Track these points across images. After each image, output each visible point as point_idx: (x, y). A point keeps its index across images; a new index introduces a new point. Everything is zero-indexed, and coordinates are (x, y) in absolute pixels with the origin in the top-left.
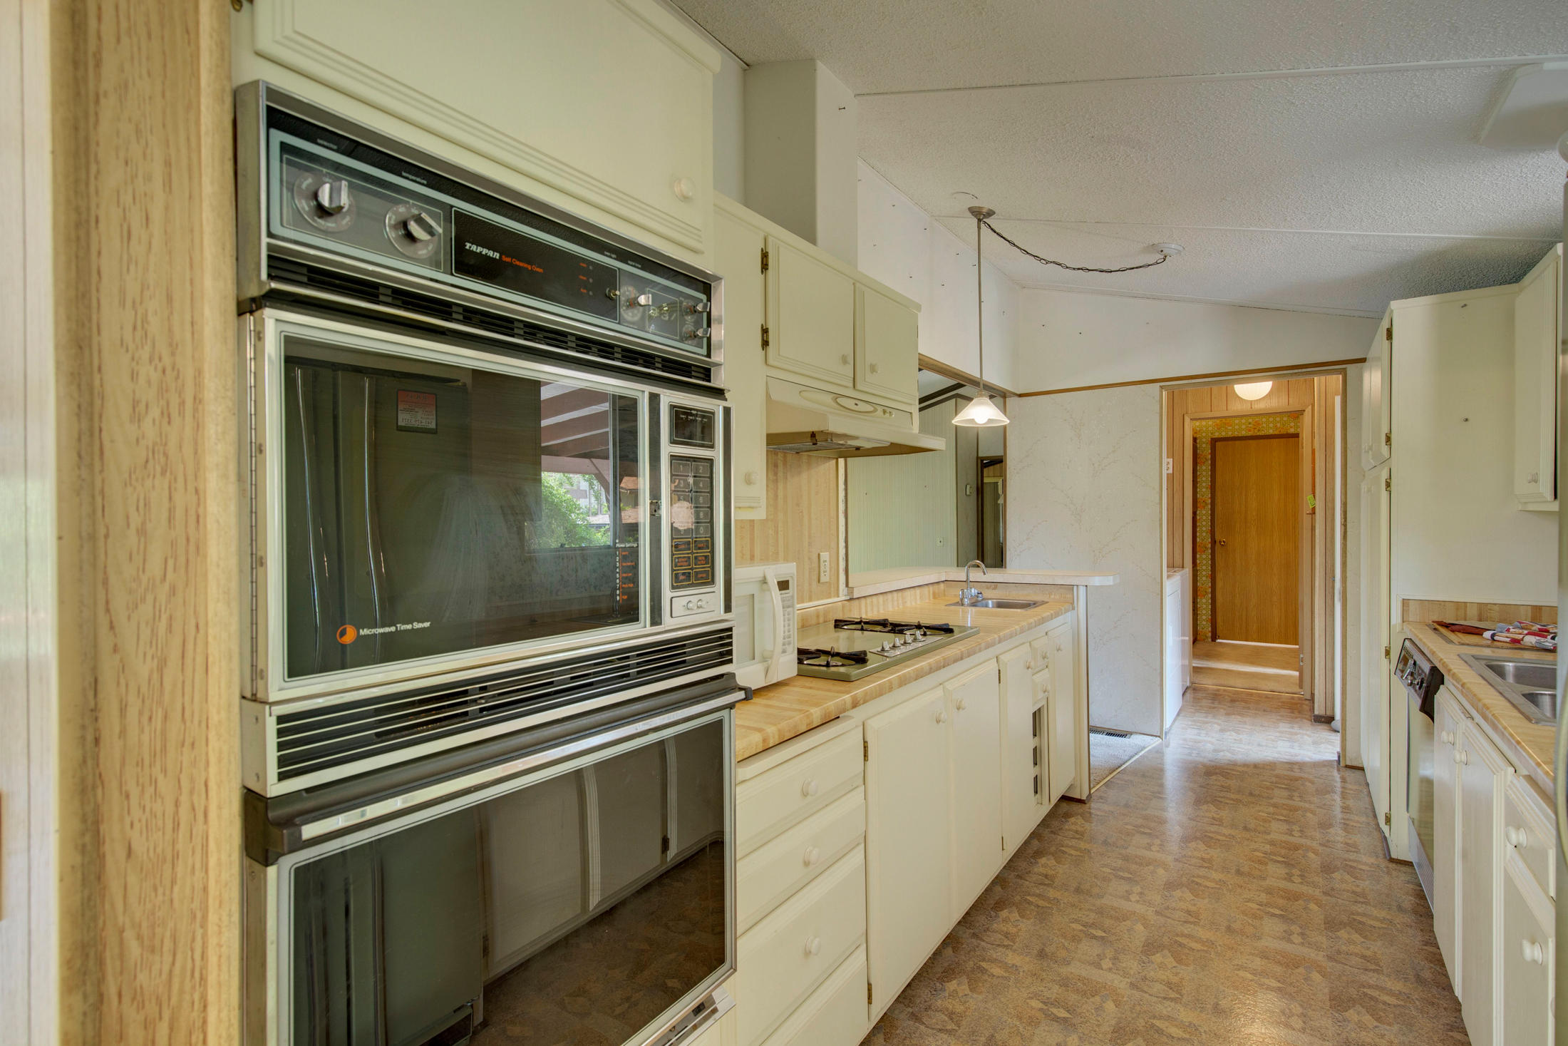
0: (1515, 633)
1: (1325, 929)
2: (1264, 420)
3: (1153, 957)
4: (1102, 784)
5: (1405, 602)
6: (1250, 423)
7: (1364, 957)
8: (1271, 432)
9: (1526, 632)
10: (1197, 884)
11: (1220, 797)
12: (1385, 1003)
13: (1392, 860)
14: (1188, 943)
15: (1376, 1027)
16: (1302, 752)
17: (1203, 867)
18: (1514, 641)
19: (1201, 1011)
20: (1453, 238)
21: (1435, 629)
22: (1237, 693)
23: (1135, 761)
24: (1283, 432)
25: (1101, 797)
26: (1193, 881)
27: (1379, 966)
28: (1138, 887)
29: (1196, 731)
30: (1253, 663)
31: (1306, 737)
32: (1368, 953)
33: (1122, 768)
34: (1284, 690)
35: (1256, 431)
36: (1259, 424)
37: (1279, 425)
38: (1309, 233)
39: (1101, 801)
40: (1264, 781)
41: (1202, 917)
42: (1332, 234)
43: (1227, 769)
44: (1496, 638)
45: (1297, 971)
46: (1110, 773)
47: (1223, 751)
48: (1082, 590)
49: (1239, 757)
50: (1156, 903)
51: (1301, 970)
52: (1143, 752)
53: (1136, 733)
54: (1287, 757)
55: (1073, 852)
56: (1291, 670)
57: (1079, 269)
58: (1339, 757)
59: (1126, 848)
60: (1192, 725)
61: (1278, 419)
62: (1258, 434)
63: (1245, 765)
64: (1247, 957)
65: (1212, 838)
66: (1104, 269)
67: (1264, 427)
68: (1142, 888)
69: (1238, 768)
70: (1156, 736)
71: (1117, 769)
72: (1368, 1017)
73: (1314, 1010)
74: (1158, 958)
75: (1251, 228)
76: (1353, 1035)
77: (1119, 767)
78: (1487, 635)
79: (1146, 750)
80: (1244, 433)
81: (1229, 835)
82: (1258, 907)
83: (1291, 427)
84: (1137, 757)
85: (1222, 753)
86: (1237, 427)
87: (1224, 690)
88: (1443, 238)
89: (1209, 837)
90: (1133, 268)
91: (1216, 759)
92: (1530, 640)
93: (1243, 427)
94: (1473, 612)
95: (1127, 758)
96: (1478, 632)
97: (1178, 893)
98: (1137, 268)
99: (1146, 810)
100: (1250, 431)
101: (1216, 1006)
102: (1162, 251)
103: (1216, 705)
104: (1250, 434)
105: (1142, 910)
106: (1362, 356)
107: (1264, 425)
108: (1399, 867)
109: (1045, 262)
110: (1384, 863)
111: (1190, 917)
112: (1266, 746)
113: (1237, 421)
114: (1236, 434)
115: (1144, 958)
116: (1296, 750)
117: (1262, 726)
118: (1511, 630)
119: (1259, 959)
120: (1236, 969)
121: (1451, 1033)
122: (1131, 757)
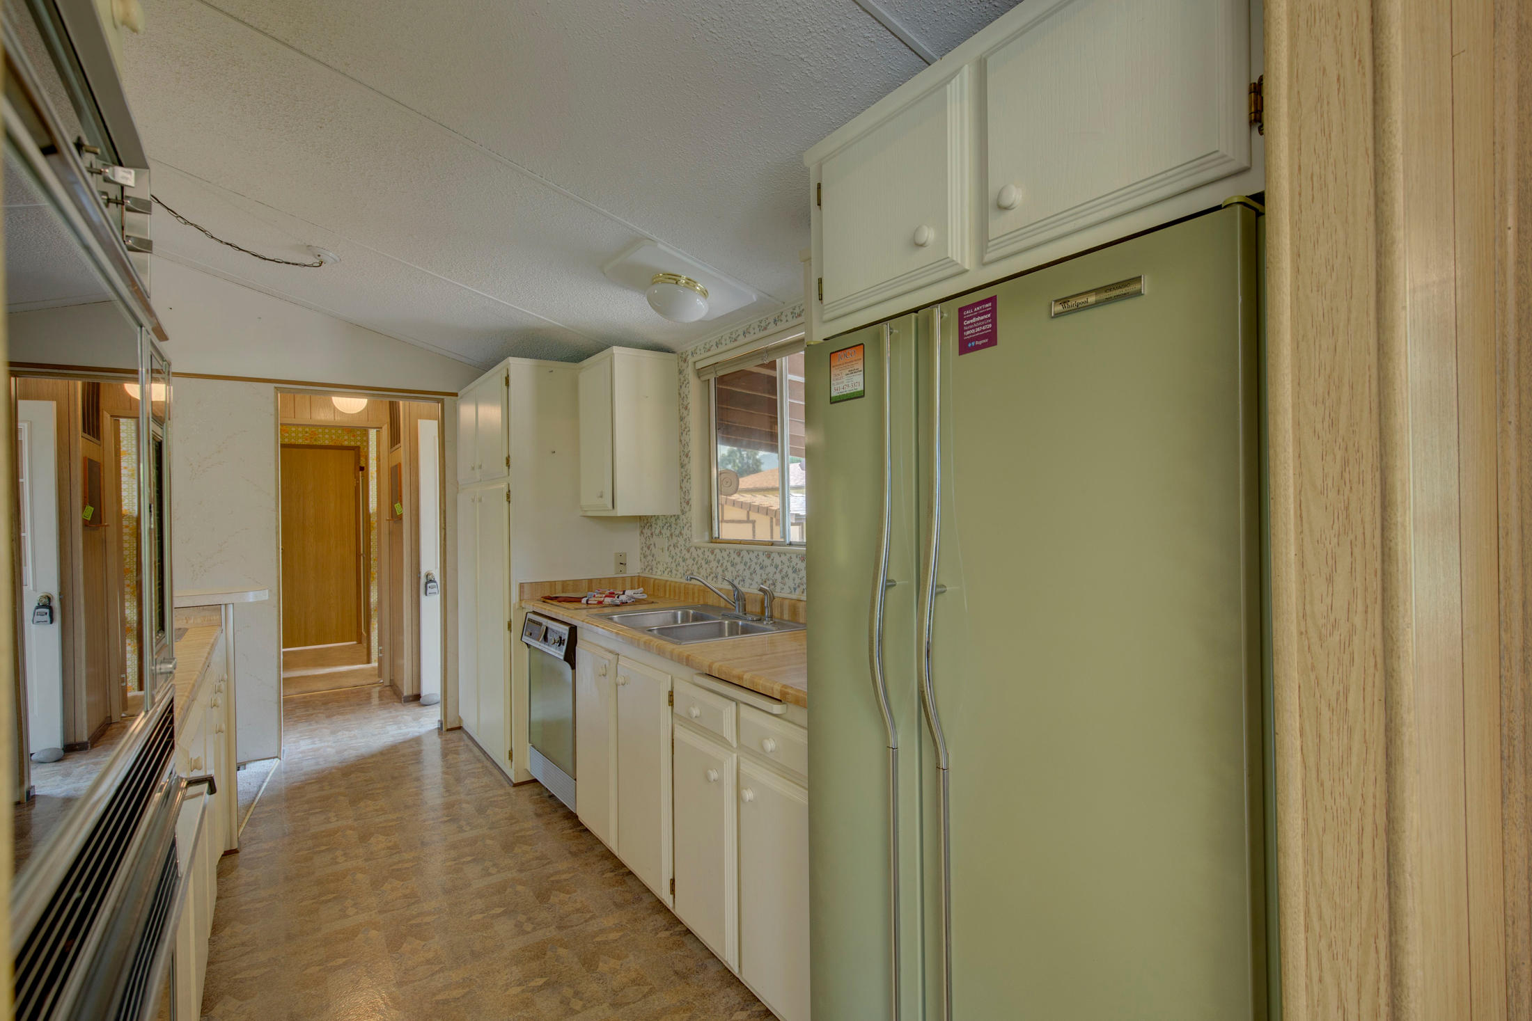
0: (599, 597)
1: (506, 853)
2: (320, 430)
3: (402, 949)
4: (244, 825)
5: (522, 585)
6: (307, 432)
7: (537, 858)
8: (327, 443)
9: (604, 596)
10: (398, 870)
11: (369, 790)
12: (565, 880)
13: (515, 785)
14: (422, 920)
15: (570, 898)
16: (410, 730)
17: (393, 855)
18: (600, 603)
19: (465, 965)
20: (551, 323)
21: (544, 602)
22: (323, 695)
23: (266, 789)
24: (338, 444)
25: (252, 839)
26: (393, 870)
27: (549, 859)
28: (349, 900)
29: (309, 741)
30: (323, 665)
31: (405, 717)
32: (538, 854)
33: (257, 801)
34: (364, 682)
35: (313, 440)
36: (315, 434)
37: (334, 437)
38: (460, 286)
39: (254, 842)
40: (396, 763)
41: (419, 894)
42: (477, 293)
43: (360, 764)
44: (589, 602)
45: (507, 892)
46: (248, 811)
47: (346, 750)
48: (231, 608)
49: (364, 751)
50: (375, 905)
51: (509, 890)
52: (269, 778)
53: (250, 761)
54: (401, 738)
55: (258, 905)
56: (360, 664)
57: (227, 244)
58: (442, 724)
59: (313, 873)
60: (301, 736)
61: (333, 431)
62: (315, 443)
63: (373, 756)
64: (471, 903)
65: (385, 827)
66: (259, 254)
67: (319, 437)
68: (353, 900)
69: (369, 761)
70: (274, 758)
71: (252, 804)
72: (562, 895)
73: (532, 912)
74: (406, 947)
75: (417, 267)
76: (561, 911)
77: (253, 801)
78: (584, 601)
79: (270, 775)
80: (300, 442)
81: (397, 818)
82: (455, 862)
83: (345, 440)
84: (265, 784)
85: (346, 753)
86: (293, 435)
87: (311, 696)
88: (545, 321)
89: (382, 827)
90: (289, 263)
91: (344, 759)
92: (608, 600)
93: (300, 435)
94: (559, 587)
95: (256, 789)
96: (578, 600)
97: (387, 886)
98: (293, 264)
99: (309, 830)
100: (306, 440)
101: (473, 953)
102: (319, 256)
103: (311, 711)
104: (307, 442)
105: (366, 918)
106: (454, 391)
107: (321, 436)
108: (520, 788)
109: (183, 222)
110: (512, 790)
111: (410, 899)
112: (379, 734)
113: (293, 429)
114: (293, 441)
115: (394, 955)
116: (404, 730)
117: (365, 718)
118: (596, 596)
119: (479, 900)
120: (469, 918)
121: (604, 876)
122: (260, 787)
